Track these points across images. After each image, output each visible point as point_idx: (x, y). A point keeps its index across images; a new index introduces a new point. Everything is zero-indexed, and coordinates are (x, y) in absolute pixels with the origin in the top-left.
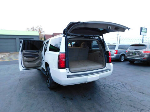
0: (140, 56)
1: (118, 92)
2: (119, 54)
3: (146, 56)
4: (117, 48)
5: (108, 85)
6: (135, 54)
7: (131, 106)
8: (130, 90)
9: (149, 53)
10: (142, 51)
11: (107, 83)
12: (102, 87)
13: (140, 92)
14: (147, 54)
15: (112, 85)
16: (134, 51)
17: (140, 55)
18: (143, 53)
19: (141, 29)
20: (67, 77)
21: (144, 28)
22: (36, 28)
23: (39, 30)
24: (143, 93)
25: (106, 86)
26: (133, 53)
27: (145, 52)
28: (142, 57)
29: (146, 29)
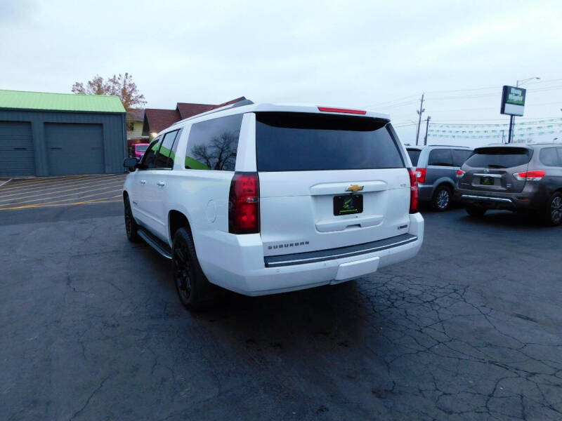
0: (509, 190)
1: (442, 317)
2: (432, 183)
3: (528, 189)
4: (423, 161)
5: (403, 293)
6: (491, 181)
7: (492, 363)
8: (485, 310)
9: (538, 179)
10: (516, 172)
11: (400, 287)
12: (382, 301)
13: (519, 316)
14: (532, 183)
15: (416, 293)
16: (488, 170)
17: (509, 186)
18: (519, 178)
19: (506, 90)
20: (267, 266)
21: (517, 88)
22: (111, 84)
23: (124, 90)
24: (528, 318)
25: (395, 297)
26: (482, 180)
27: (526, 175)
28: (514, 195)
29: (524, 92)
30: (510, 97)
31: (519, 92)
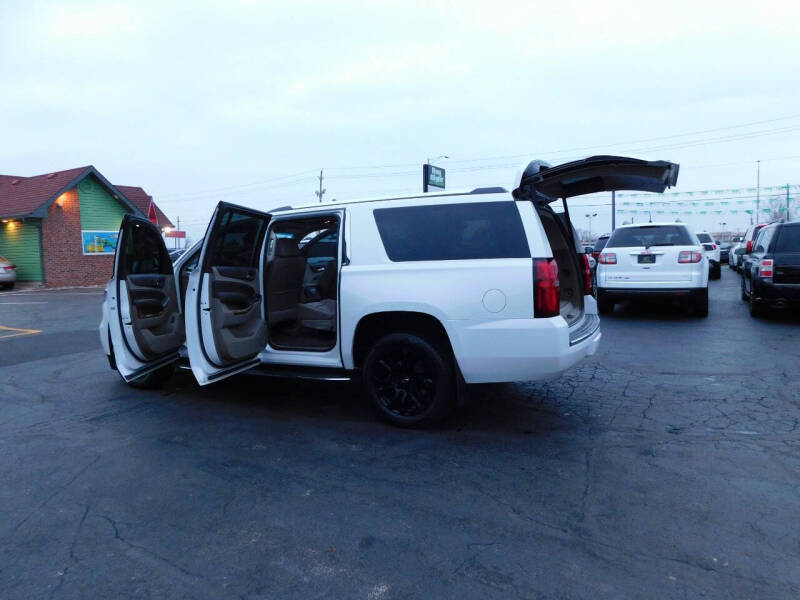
20: (571, 345)
21: (437, 168)
29: (443, 171)
30: (432, 178)
31: (439, 173)
